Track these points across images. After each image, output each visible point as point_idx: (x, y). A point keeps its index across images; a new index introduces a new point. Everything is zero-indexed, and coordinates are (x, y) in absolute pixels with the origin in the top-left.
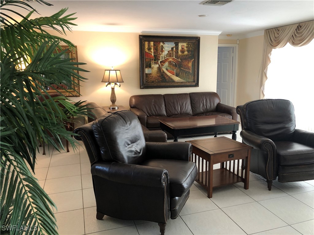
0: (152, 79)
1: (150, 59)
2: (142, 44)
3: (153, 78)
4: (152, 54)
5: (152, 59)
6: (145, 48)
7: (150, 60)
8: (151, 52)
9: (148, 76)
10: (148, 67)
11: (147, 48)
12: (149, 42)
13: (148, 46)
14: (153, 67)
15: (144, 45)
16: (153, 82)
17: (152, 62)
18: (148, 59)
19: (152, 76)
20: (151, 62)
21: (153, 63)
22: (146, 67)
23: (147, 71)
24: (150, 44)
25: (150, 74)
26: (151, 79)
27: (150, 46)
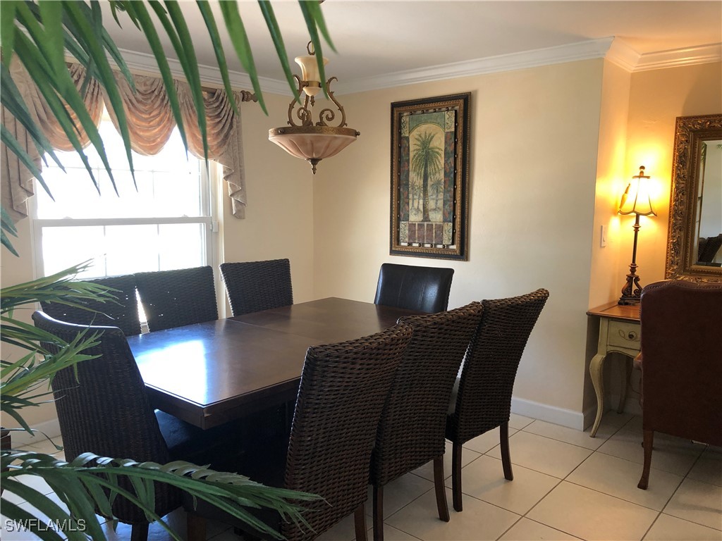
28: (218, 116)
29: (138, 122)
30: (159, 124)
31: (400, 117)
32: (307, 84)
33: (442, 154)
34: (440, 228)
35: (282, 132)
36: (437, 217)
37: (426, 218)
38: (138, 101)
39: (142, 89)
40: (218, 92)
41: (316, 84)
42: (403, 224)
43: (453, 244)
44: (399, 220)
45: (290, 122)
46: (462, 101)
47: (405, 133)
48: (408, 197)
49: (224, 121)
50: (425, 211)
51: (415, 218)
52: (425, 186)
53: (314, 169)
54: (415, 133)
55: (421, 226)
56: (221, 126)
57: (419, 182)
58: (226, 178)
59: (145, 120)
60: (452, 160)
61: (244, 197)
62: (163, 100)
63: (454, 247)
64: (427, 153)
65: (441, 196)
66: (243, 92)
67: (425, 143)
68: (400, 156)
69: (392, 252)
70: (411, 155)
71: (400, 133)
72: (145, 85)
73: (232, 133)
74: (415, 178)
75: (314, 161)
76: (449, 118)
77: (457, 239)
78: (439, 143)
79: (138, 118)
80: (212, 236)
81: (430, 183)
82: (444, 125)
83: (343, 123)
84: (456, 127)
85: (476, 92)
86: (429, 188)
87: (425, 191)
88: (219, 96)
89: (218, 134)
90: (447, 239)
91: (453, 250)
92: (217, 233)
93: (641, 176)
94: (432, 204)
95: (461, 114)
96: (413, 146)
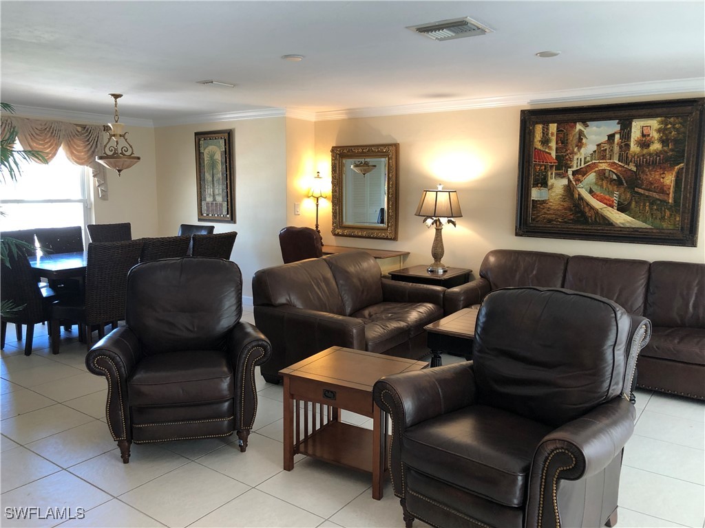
0: (547, 214)
1: (545, 166)
2: (527, 131)
3: (551, 212)
4: (550, 154)
5: (552, 166)
6: (536, 140)
7: (545, 169)
8: (550, 148)
9: (536, 207)
10: (540, 185)
11: (539, 139)
12: (546, 124)
13: (543, 133)
14: (552, 186)
15: (532, 133)
16: (550, 221)
17: (549, 173)
18: (541, 166)
19: (548, 206)
20: (547, 172)
21: (552, 174)
22: (535, 185)
23: (535, 194)
24: (548, 129)
25: (544, 202)
26: (545, 213)
27: (547, 134)
28: (88, 140)
29: (38, 146)
30: (50, 147)
31: (199, 140)
32: (114, 135)
33: (220, 162)
34: (221, 205)
35: (101, 158)
36: (219, 199)
37: (214, 200)
38: (37, 135)
39: (39, 127)
40: (87, 127)
41: (118, 136)
42: (203, 203)
43: (228, 214)
44: (201, 201)
45: (105, 153)
46: (227, 134)
47: (202, 151)
48: (205, 187)
49: (91, 144)
50: (214, 196)
51: (209, 199)
52: (213, 181)
53: (119, 175)
54: (206, 151)
55: (212, 204)
56: (89, 146)
57: (210, 179)
58: (94, 176)
59: (41, 144)
60: (224, 166)
61: (106, 187)
62: (52, 133)
63: (228, 216)
64: (213, 162)
65: (221, 187)
66: (104, 126)
67: (212, 156)
68: (200, 164)
69: (199, 220)
70: (206, 163)
71: (199, 150)
72: (41, 125)
73: (96, 150)
74: (208, 177)
75: (119, 171)
76: (222, 142)
77: (230, 211)
78: (218, 157)
79: (37, 144)
80: (87, 210)
81: (215, 179)
82: (219, 147)
83: (132, 153)
84: (225, 149)
85: (234, 129)
86: (215, 182)
87: (213, 184)
88: (88, 129)
89: (88, 151)
90: (225, 212)
91: (228, 218)
92: (90, 209)
93: (318, 177)
94: (217, 192)
95: (227, 141)
96: (206, 157)
